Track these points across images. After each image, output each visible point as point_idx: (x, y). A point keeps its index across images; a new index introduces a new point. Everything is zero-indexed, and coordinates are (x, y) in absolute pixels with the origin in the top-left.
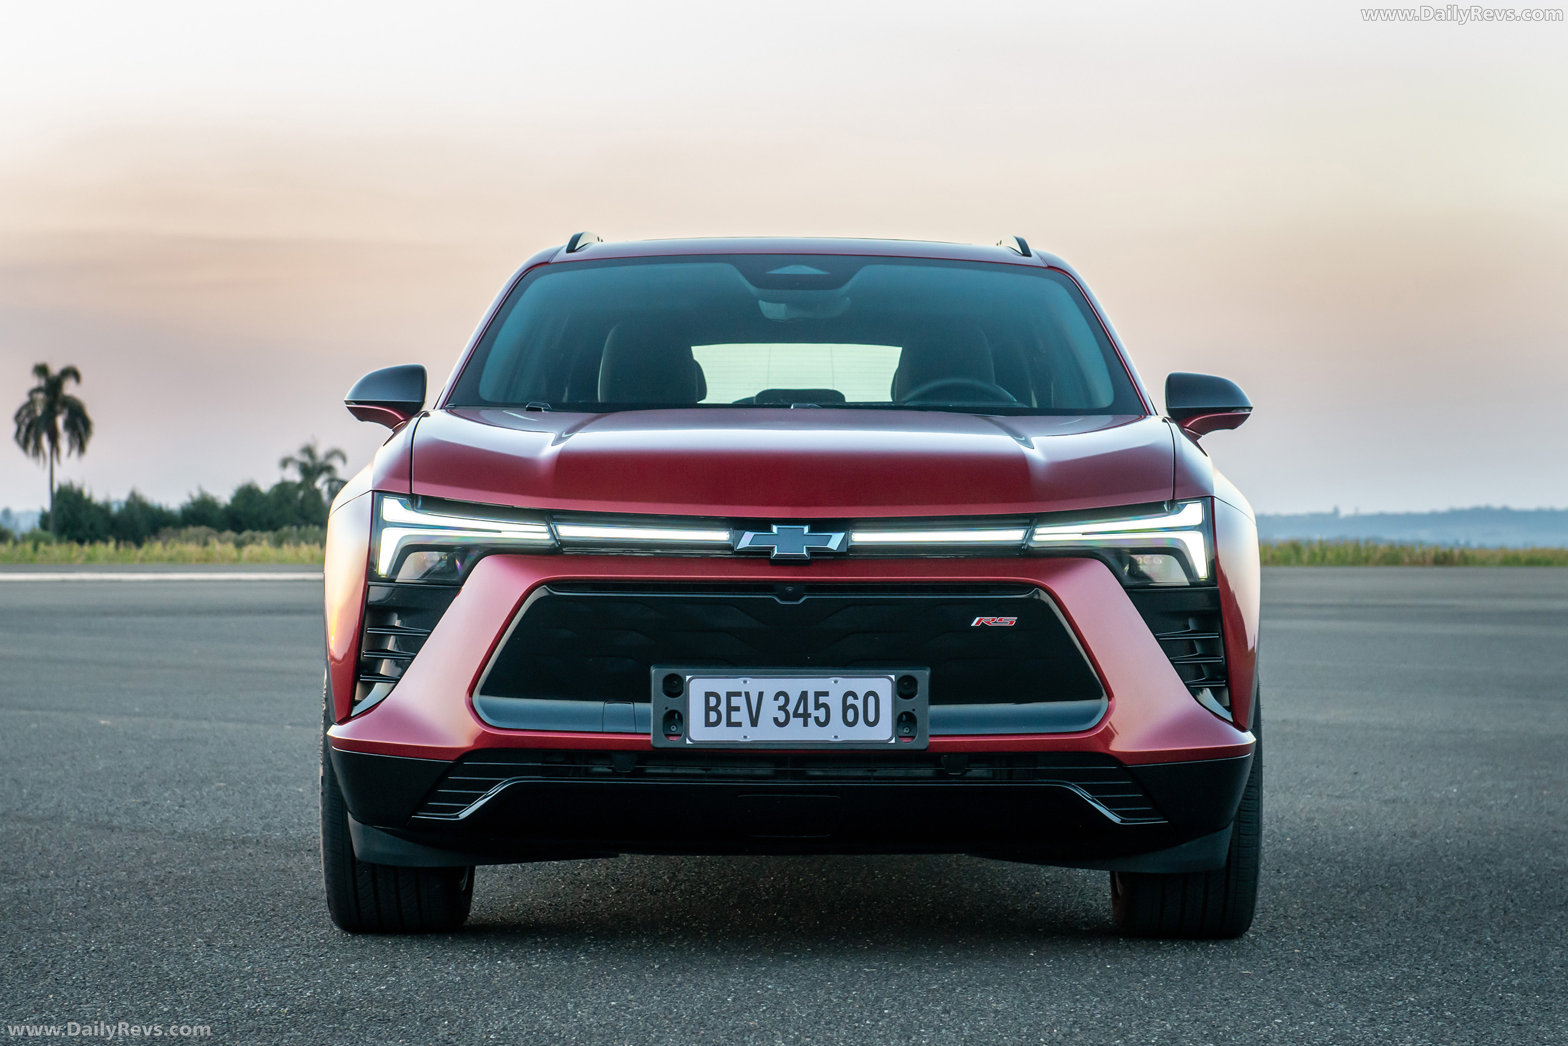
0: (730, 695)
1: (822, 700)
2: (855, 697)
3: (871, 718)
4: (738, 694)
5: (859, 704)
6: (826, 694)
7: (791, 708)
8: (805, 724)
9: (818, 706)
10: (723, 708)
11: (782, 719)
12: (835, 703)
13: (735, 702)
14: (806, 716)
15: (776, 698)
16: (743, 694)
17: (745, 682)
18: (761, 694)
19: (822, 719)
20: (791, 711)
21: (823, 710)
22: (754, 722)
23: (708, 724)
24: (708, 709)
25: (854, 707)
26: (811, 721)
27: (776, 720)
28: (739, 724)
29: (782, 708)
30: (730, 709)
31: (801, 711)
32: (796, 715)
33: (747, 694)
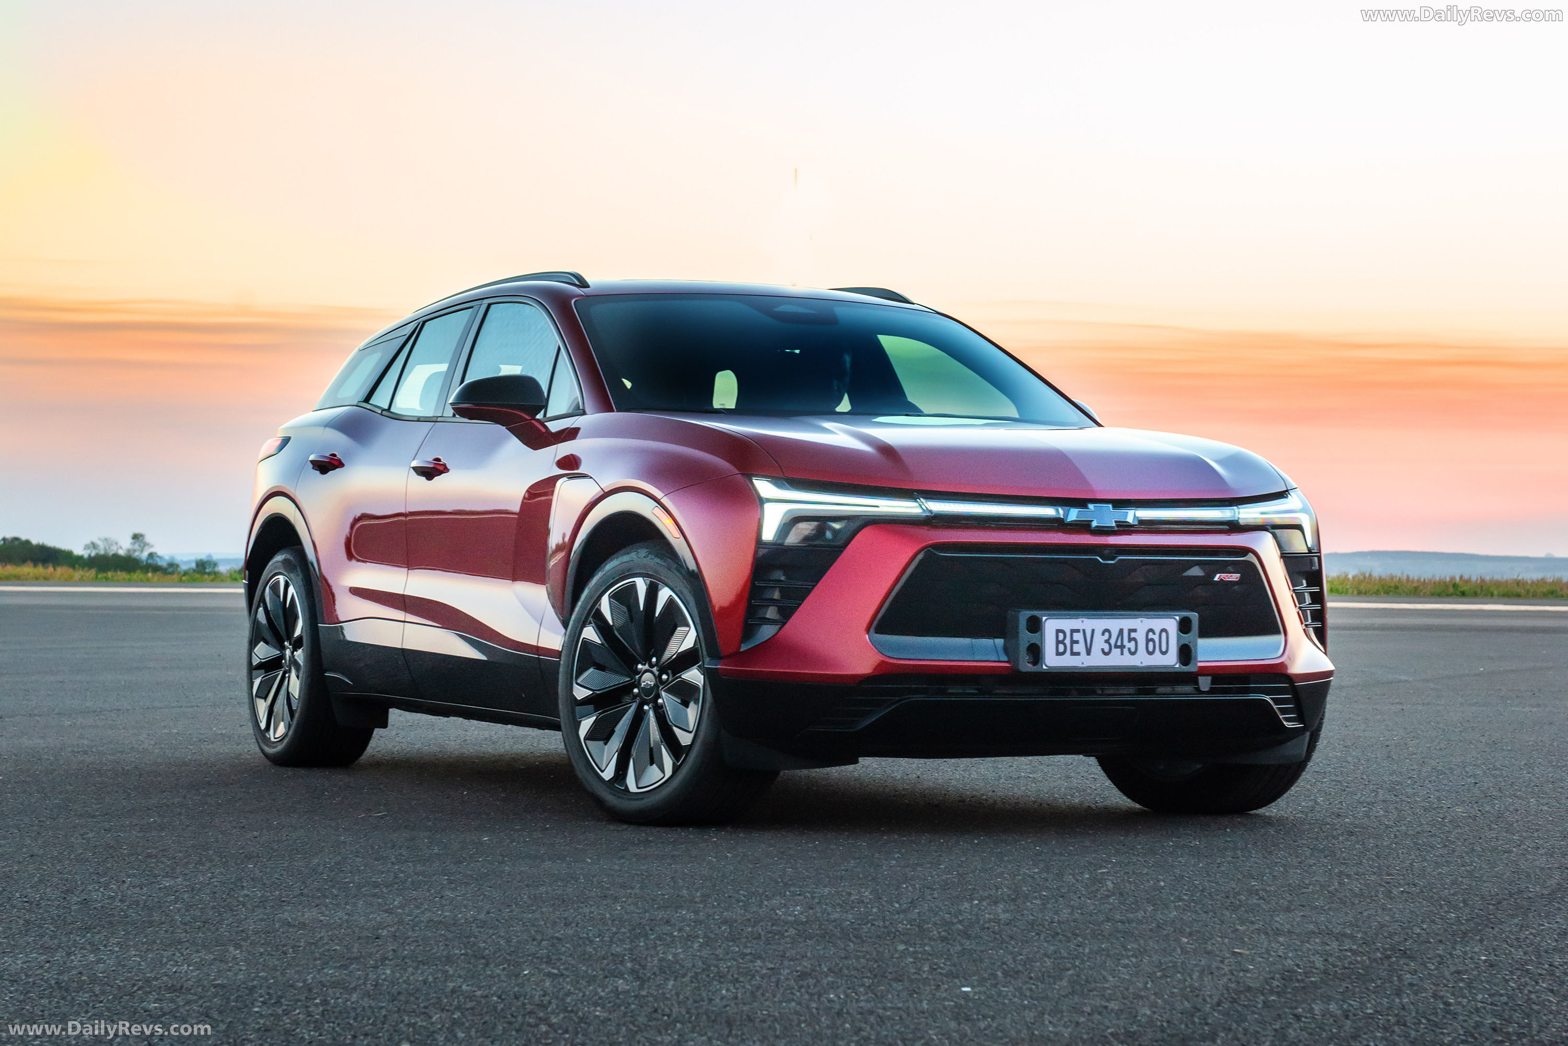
0: (1073, 631)
1: (1133, 635)
2: (1154, 633)
3: (1164, 649)
4: (1078, 631)
5: (1156, 638)
6: (1135, 631)
7: (1113, 641)
8: (1122, 654)
9: (1130, 640)
10: (1068, 641)
11: (1107, 650)
12: (1140, 637)
13: (1076, 636)
14: (1122, 647)
15: (1103, 634)
16: (1081, 631)
17: (1083, 622)
18: (1093, 631)
19: (1133, 650)
20: (1113, 644)
21: (1133, 643)
22: (1089, 652)
23: (1058, 654)
24: (1058, 642)
25: (1152, 640)
26: (1126, 651)
27: (1103, 650)
28: (1078, 654)
29: (1107, 641)
30: (1074, 642)
31: (1119, 643)
32: (1116, 647)
33: (1084, 631)
